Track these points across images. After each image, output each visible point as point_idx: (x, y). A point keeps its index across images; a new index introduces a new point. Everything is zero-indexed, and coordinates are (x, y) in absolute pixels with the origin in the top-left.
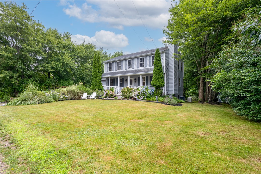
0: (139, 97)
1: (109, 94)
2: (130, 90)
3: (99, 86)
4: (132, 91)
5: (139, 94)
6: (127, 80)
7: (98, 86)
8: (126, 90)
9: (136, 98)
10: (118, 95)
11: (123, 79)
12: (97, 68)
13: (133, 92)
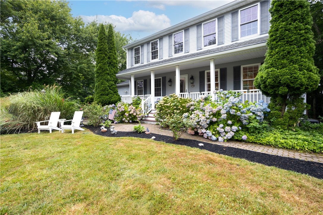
0: (218, 129)
1: (127, 114)
2: (183, 103)
3: (111, 95)
4: (189, 107)
5: (215, 119)
6: (172, 82)
7: (107, 95)
8: (168, 105)
9: (204, 131)
10: (150, 115)
11: (164, 78)
12: (106, 55)
13: (193, 110)
